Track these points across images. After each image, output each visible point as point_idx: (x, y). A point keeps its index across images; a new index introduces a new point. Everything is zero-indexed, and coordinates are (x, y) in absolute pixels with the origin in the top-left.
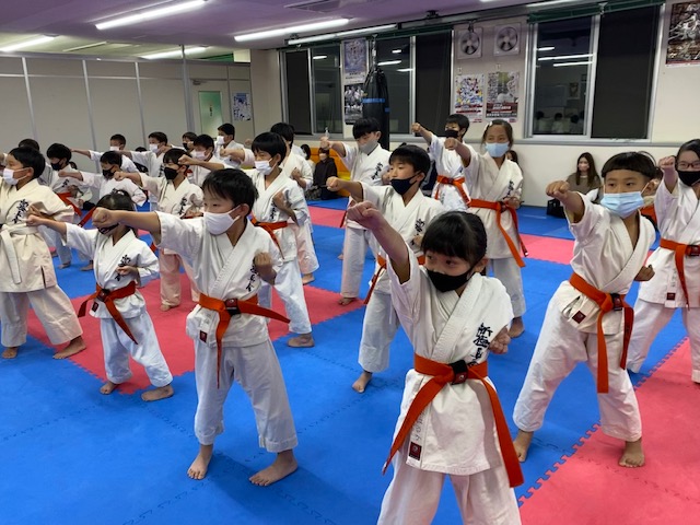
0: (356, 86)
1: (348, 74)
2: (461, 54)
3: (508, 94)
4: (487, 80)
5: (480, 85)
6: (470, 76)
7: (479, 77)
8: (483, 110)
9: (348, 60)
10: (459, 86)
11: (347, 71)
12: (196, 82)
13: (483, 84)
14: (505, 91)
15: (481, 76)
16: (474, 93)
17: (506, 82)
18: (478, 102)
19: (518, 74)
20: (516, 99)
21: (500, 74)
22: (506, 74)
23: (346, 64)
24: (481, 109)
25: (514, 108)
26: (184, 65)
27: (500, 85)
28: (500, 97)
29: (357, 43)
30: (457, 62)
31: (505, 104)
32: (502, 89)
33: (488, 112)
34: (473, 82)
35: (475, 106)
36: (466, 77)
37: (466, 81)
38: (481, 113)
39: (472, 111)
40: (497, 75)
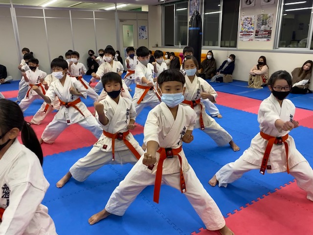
2: (245, 5)
3: (267, 26)
4: (257, 18)
6: (248, 16)
9: (191, 9)
10: (243, 22)
12: (121, 21)
13: (255, 20)
15: (254, 16)
16: (249, 25)
18: (252, 30)
20: (271, 28)
22: (267, 15)
23: (190, 12)
24: (252, 33)
25: (270, 33)
26: (116, 14)
27: (263, 21)
28: (263, 27)
29: (196, 1)
30: (242, 9)
31: (265, 31)
33: (256, 35)
34: (250, 19)
35: (250, 32)
36: (246, 17)
37: (246, 19)
38: (252, 36)
39: (248, 35)
40: (262, 16)
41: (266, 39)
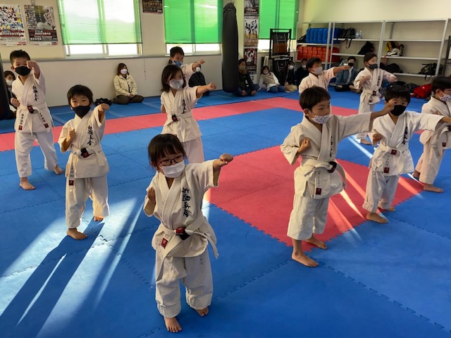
3: (46, 23)
4: (24, 11)
5: (18, 13)
6: (6, 5)
7: (16, 8)
8: (26, 35)
13: (21, 13)
14: (44, 21)
15: (18, 6)
16: (13, 20)
17: (42, 14)
18: (19, 28)
20: (54, 27)
24: (22, 34)
25: (53, 34)
27: (37, 16)
28: (39, 25)
31: (45, 31)
32: (40, 18)
33: (30, 37)
34: (10, 11)
35: (17, 31)
38: (24, 37)
39: (14, 36)
40: (33, 7)
41: (50, 43)
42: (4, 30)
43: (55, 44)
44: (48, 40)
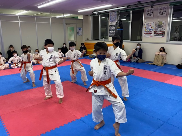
0: (113, 26)
1: (111, 22)
2: (146, 16)
4: (155, 24)
5: (152, 25)
6: (149, 23)
8: (153, 33)
9: (111, 18)
10: (146, 26)
11: (110, 21)
12: (67, 24)
14: (161, 27)
15: (153, 23)
16: (150, 28)
18: (152, 31)
19: (166, 22)
20: (164, 30)
21: (159, 22)
22: (162, 22)
23: (110, 19)
25: (164, 33)
26: (64, 19)
28: (159, 29)
29: (114, 13)
30: (145, 18)
31: (161, 31)
32: (160, 27)
33: (155, 34)
34: (150, 25)
35: (150, 32)
36: (148, 23)
37: (148, 24)
39: (149, 34)
40: (158, 23)
41: (161, 36)
42: (147, 31)
43: (163, 37)
44: (161, 35)
